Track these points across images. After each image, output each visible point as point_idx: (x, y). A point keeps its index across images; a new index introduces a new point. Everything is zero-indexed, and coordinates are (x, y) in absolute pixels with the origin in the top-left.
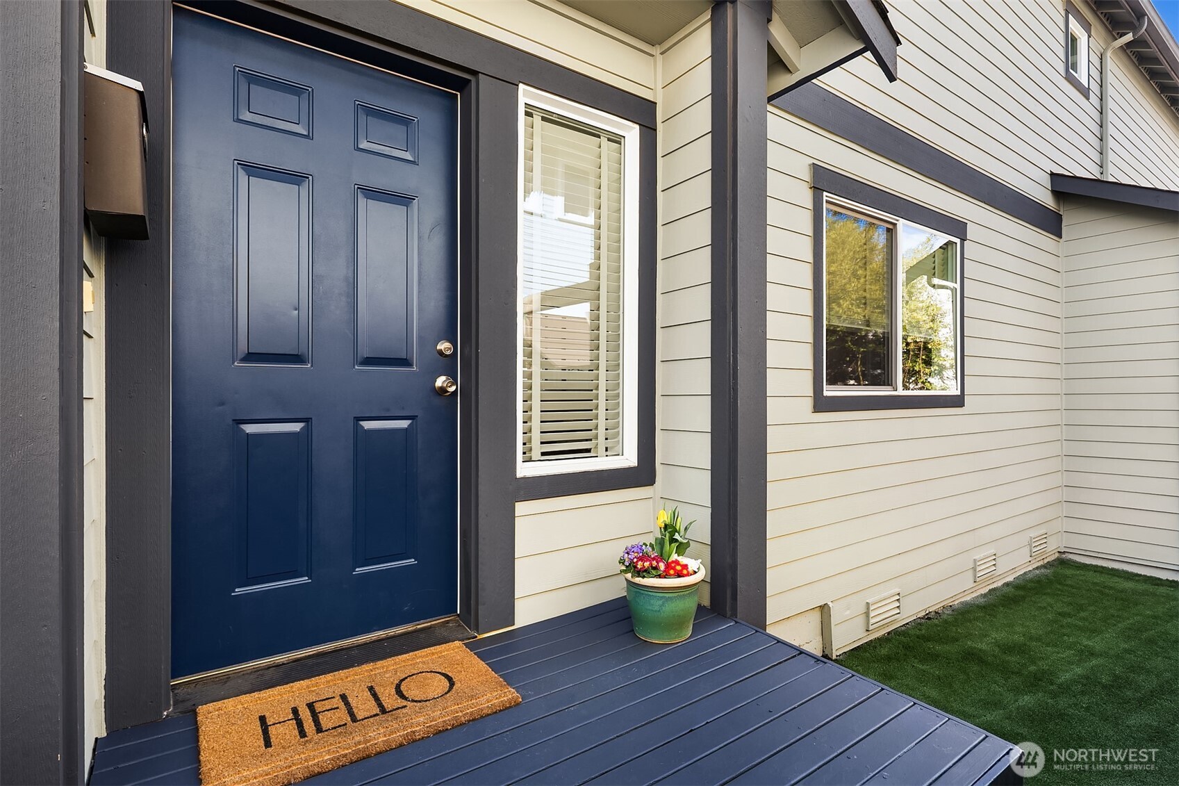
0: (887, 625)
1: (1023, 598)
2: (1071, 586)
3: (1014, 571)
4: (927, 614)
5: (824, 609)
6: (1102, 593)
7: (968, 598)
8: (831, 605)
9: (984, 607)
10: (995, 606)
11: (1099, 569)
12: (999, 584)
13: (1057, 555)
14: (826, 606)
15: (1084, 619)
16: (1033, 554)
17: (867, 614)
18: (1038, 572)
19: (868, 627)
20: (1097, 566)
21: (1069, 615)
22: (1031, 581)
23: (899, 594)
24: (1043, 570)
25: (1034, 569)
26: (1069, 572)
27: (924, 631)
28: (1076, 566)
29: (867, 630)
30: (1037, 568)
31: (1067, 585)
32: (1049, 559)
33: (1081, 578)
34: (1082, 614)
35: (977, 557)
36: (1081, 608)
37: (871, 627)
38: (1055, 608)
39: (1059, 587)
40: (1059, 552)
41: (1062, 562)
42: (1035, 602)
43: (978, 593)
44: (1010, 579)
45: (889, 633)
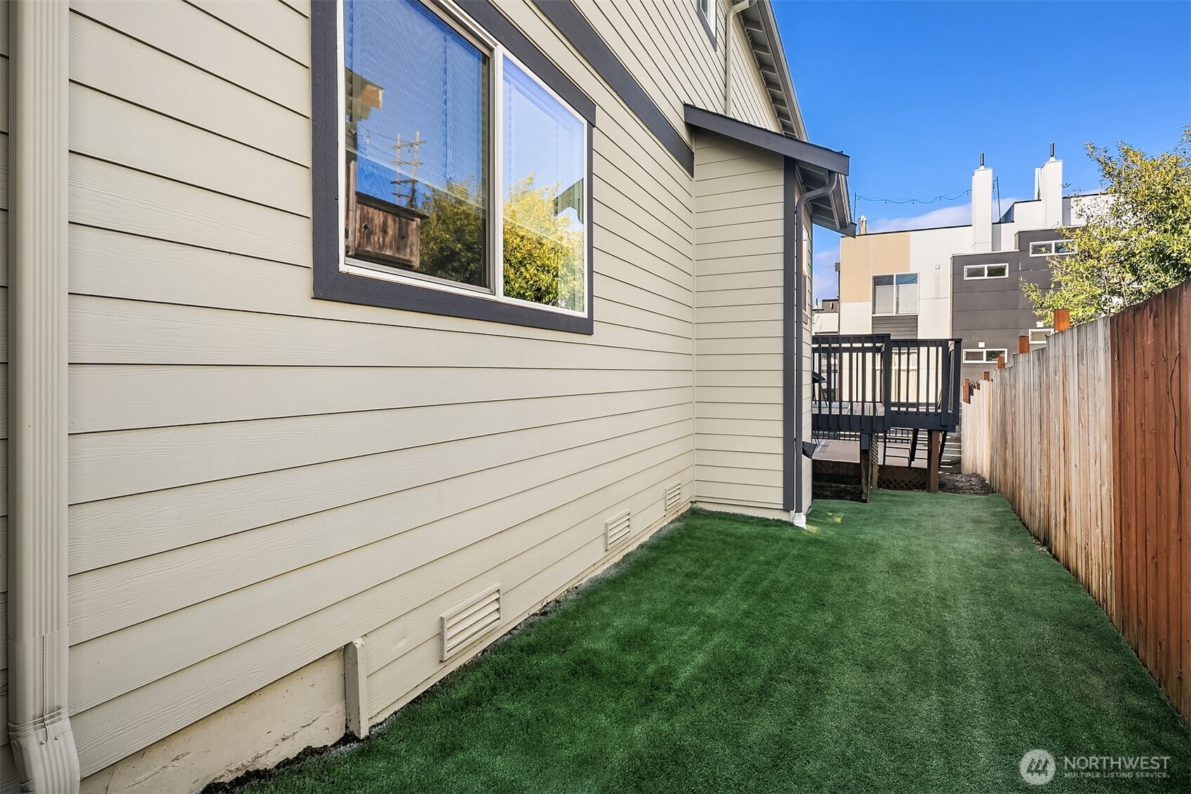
0: (480, 640)
1: (655, 560)
2: (699, 539)
3: (649, 529)
4: (545, 606)
5: (347, 652)
6: (725, 542)
7: (599, 572)
8: (359, 642)
9: (614, 581)
10: (625, 577)
11: (723, 516)
12: (635, 547)
13: (690, 505)
14: (350, 648)
15: (709, 578)
16: (668, 508)
17: (441, 635)
18: (671, 526)
19: (442, 656)
20: (720, 513)
21: (696, 575)
22: (665, 538)
23: (498, 591)
24: (676, 524)
25: (669, 524)
26: (698, 522)
27: (533, 636)
28: (705, 515)
29: (442, 661)
30: (672, 522)
31: (695, 538)
32: (683, 511)
33: (708, 528)
34: (708, 571)
35: (609, 520)
36: (706, 564)
37: (447, 656)
38: (683, 569)
39: (689, 541)
40: (691, 502)
41: (694, 513)
42: (665, 564)
43: (611, 562)
44: (645, 539)
45: (484, 651)
